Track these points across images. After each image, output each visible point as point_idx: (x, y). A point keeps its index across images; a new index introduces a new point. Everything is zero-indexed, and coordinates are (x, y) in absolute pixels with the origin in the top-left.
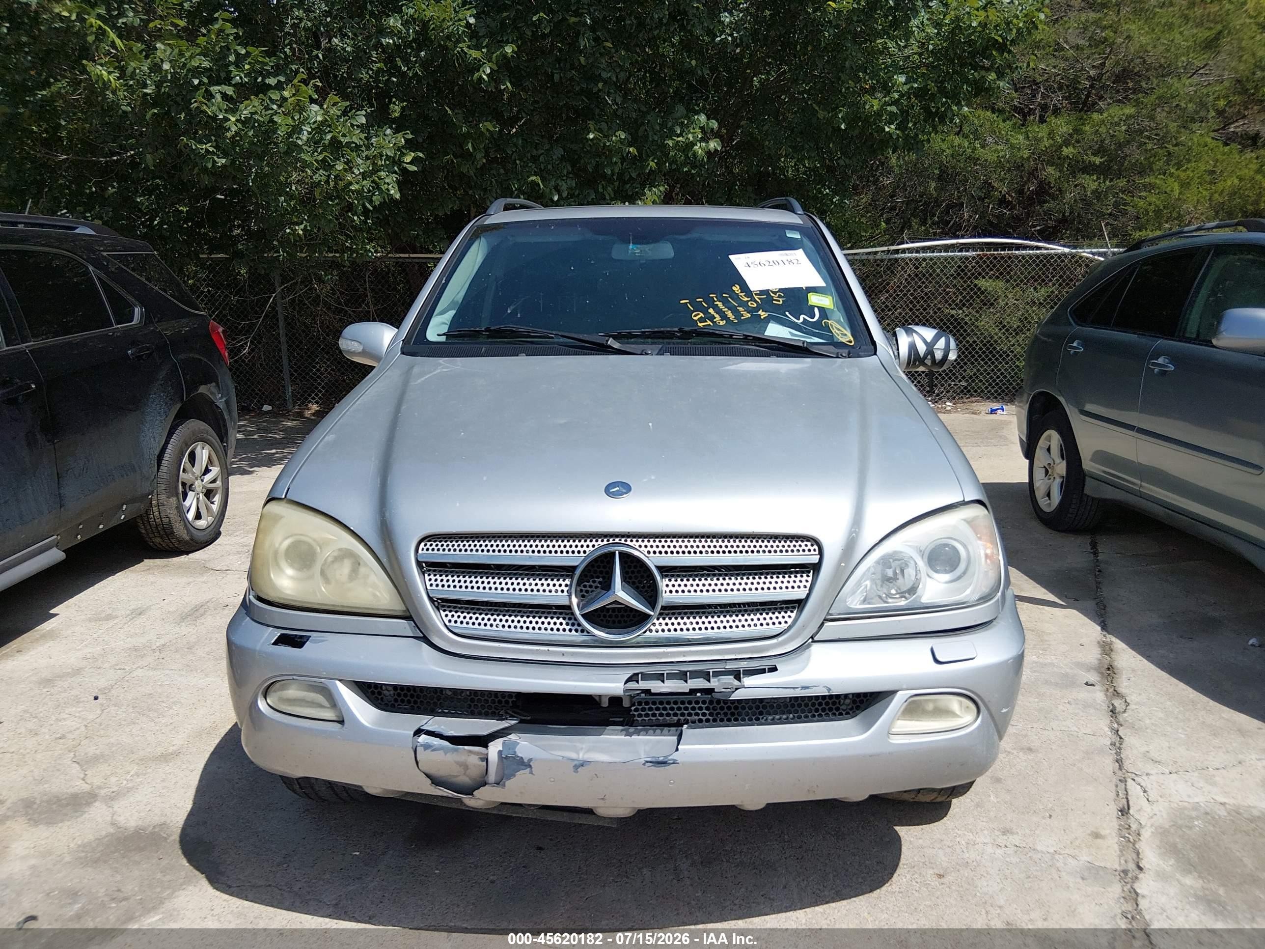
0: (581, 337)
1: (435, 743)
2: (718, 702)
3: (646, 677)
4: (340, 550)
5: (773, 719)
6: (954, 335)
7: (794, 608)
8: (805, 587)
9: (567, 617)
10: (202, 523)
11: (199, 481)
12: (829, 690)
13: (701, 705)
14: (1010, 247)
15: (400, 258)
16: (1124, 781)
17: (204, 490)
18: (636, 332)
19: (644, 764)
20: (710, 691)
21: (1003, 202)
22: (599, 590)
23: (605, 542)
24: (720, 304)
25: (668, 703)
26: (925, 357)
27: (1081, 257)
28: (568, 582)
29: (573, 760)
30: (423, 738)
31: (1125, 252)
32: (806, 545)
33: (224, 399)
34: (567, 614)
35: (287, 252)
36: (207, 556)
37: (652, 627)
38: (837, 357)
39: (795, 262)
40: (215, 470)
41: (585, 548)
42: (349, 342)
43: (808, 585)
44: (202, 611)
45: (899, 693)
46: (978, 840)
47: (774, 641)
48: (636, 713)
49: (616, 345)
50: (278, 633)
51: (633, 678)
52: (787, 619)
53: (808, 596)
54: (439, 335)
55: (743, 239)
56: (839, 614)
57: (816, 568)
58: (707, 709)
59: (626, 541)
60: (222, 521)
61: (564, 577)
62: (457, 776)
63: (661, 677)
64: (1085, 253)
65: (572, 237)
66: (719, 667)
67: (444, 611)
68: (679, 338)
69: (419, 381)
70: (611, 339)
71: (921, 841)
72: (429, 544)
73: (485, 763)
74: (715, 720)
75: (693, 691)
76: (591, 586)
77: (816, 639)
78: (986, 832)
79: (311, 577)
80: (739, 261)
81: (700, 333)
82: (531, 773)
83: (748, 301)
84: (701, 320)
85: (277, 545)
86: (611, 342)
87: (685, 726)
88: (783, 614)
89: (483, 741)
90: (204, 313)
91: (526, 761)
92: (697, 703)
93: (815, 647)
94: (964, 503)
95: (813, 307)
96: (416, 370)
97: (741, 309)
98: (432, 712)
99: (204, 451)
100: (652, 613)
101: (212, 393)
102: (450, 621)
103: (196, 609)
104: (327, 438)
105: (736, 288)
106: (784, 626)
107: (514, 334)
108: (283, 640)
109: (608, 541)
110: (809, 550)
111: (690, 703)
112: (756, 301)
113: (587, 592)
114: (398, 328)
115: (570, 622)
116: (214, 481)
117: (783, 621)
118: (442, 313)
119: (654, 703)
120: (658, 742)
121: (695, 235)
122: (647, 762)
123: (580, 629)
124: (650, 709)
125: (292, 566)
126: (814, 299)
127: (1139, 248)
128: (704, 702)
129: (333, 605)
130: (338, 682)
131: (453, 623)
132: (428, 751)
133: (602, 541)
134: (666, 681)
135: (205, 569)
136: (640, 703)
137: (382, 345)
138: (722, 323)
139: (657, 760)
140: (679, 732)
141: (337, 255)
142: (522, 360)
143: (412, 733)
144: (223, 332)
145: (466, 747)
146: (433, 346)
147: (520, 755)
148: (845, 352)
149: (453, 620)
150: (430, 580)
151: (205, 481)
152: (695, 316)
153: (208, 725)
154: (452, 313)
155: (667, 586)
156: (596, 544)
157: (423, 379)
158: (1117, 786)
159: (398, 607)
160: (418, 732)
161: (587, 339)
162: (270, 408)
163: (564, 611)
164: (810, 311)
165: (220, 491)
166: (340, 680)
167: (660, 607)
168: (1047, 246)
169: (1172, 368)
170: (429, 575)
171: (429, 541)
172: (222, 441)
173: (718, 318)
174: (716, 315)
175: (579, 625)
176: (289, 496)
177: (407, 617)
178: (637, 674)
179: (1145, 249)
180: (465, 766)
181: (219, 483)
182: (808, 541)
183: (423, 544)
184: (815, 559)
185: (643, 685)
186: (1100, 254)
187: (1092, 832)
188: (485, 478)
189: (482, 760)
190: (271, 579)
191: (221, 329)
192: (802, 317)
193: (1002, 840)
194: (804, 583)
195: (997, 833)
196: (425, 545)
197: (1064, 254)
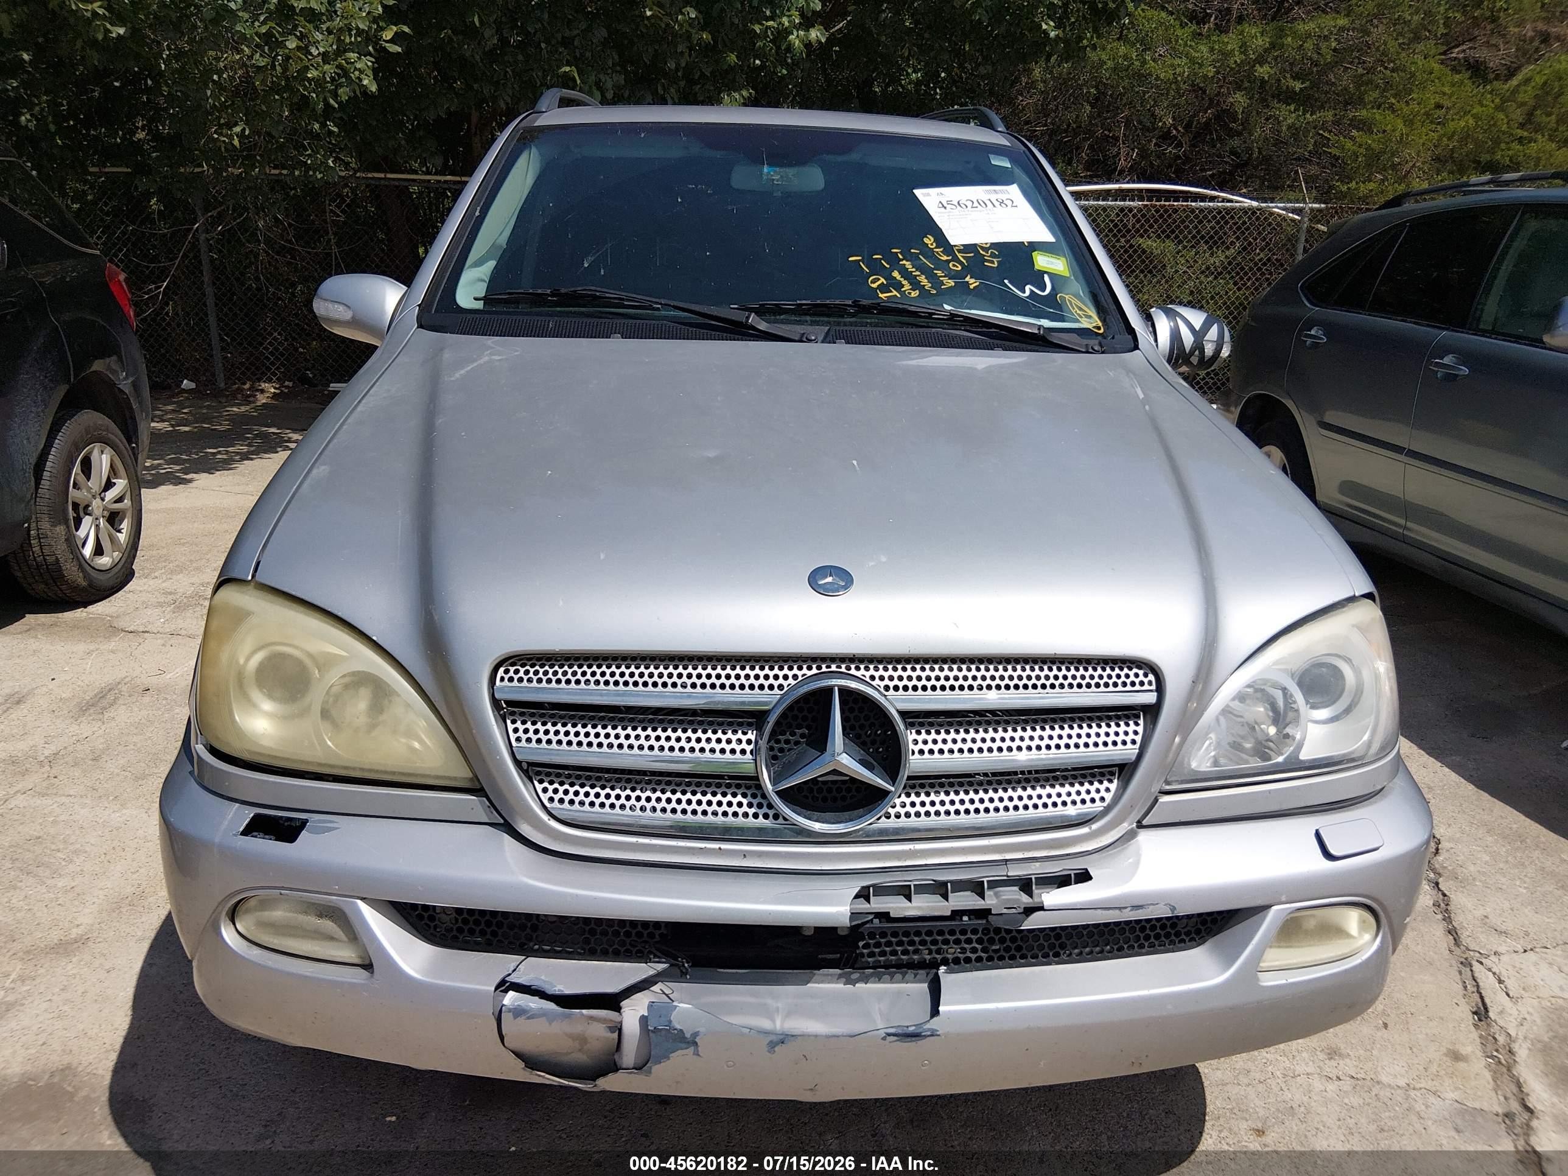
0: (705, 309)
1: (533, 1005)
2: (998, 930)
3: (882, 891)
4: (353, 674)
5: (1081, 953)
6: (1229, 323)
7: (1112, 774)
8: (1134, 742)
9: (749, 793)
10: (105, 561)
11: (98, 500)
12: (1173, 909)
13: (969, 935)
14: (1186, 196)
15: (373, 178)
16: (1467, 963)
17: (106, 514)
18: (789, 304)
19: (884, 1039)
20: (985, 913)
21: (1166, 136)
22: (800, 748)
23: (814, 671)
24: (908, 265)
25: (918, 933)
26: (1192, 352)
27: (1272, 214)
28: (751, 735)
29: (766, 1033)
30: (511, 998)
31: (1376, 210)
32: (1137, 675)
33: (131, 380)
34: (748, 788)
35: (213, 167)
36: (114, 609)
37: (890, 810)
38: (1087, 352)
39: (1009, 203)
40: (121, 484)
41: (781, 681)
42: (330, 305)
43: (1138, 739)
44: (110, 697)
45: (1275, 908)
46: (1299, 1069)
47: (1084, 830)
48: (865, 951)
49: (763, 326)
50: (250, 813)
51: (863, 894)
52: (1103, 793)
53: (1140, 756)
54: (476, 299)
55: (930, 166)
56: (1182, 782)
57: (1152, 712)
58: (980, 941)
59: (848, 668)
60: (134, 557)
61: (744, 727)
62: (568, 1054)
63: (906, 892)
64: (1277, 208)
65: (674, 151)
66: (999, 873)
67: (541, 782)
68: (853, 315)
69: (457, 375)
70: (753, 315)
71: (1219, 1073)
72: (512, 669)
73: (616, 1035)
74: (990, 959)
75: (957, 914)
76: (787, 742)
77: (1144, 822)
78: (1304, 1054)
79: (304, 713)
80: (929, 198)
81: (884, 310)
82: (697, 1054)
83: (948, 262)
84: (884, 288)
85: (242, 661)
86: (753, 319)
87: (943, 969)
88: (1096, 785)
89: (612, 1002)
90: (98, 252)
91: (688, 1035)
92: (963, 932)
93: (1144, 836)
94: (1352, 599)
95: (1042, 273)
96: (447, 355)
97: (939, 273)
98: (524, 949)
99: (104, 456)
100: (893, 789)
101: (114, 372)
102: (551, 800)
103: (102, 695)
104: (315, 471)
105: (929, 241)
106: (1099, 806)
107: (594, 300)
108: (260, 826)
109: (819, 668)
110: (1142, 683)
111: (952, 932)
112: (961, 263)
113: (781, 750)
114: (409, 286)
115: (755, 802)
116: (120, 500)
117: (1097, 797)
118: (479, 263)
119: (895, 934)
120: (899, 993)
121: (854, 157)
122: (889, 1035)
123: (771, 813)
124: (889, 944)
125: (271, 697)
126: (1041, 261)
127: (1399, 205)
128: (975, 931)
129: (346, 768)
130: (359, 902)
131: (556, 804)
132: (521, 1020)
133: (810, 668)
134: (913, 896)
135: (112, 629)
136: (872, 935)
137: (383, 312)
138: (915, 294)
139: (906, 1030)
140: (931, 976)
141: (285, 172)
142: (616, 347)
143: (493, 989)
144: (126, 280)
145: (584, 1011)
146: (469, 316)
147: (678, 1027)
148: (1094, 343)
149: (557, 797)
150: (516, 730)
151: (107, 499)
152: (873, 282)
153: (129, 890)
154: (491, 264)
155: (916, 742)
156: (799, 673)
157: (462, 372)
158: (1460, 973)
159: (459, 772)
160: (504, 986)
161: (715, 314)
162: (193, 385)
163: (748, 784)
164: (1037, 278)
165: (129, 514)
166: (362, 899)
167: (905, 777)
168: (1231, 197)
169: (1465, 370)
170: (514, 722)
171: (512, 665)
172: (130, 442)
173: (907, 286)
174: (904, 282)
175: (770, 806)
176: (260, 577)
177: (476, 789)
178: (868, 887)
179: (1408, 206)
180: (582, 1039)
181: (127, 502)
182: (1140, 668)
183: (502, 670)
184: (1151, 698)
185: (878, 904)
186: (1294, 211)
187: (1449, 1050)
188: (602, 556)
189: (612, 1029)
190: (234, 721)
191: (122, 277)
192: (1028, 288)
193: (1330, 1067)
194: (1131, 736)
195: (1322, 1056)
196: (507, 672)
197: (1251, 209)
